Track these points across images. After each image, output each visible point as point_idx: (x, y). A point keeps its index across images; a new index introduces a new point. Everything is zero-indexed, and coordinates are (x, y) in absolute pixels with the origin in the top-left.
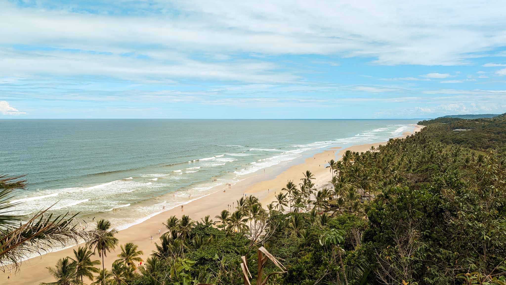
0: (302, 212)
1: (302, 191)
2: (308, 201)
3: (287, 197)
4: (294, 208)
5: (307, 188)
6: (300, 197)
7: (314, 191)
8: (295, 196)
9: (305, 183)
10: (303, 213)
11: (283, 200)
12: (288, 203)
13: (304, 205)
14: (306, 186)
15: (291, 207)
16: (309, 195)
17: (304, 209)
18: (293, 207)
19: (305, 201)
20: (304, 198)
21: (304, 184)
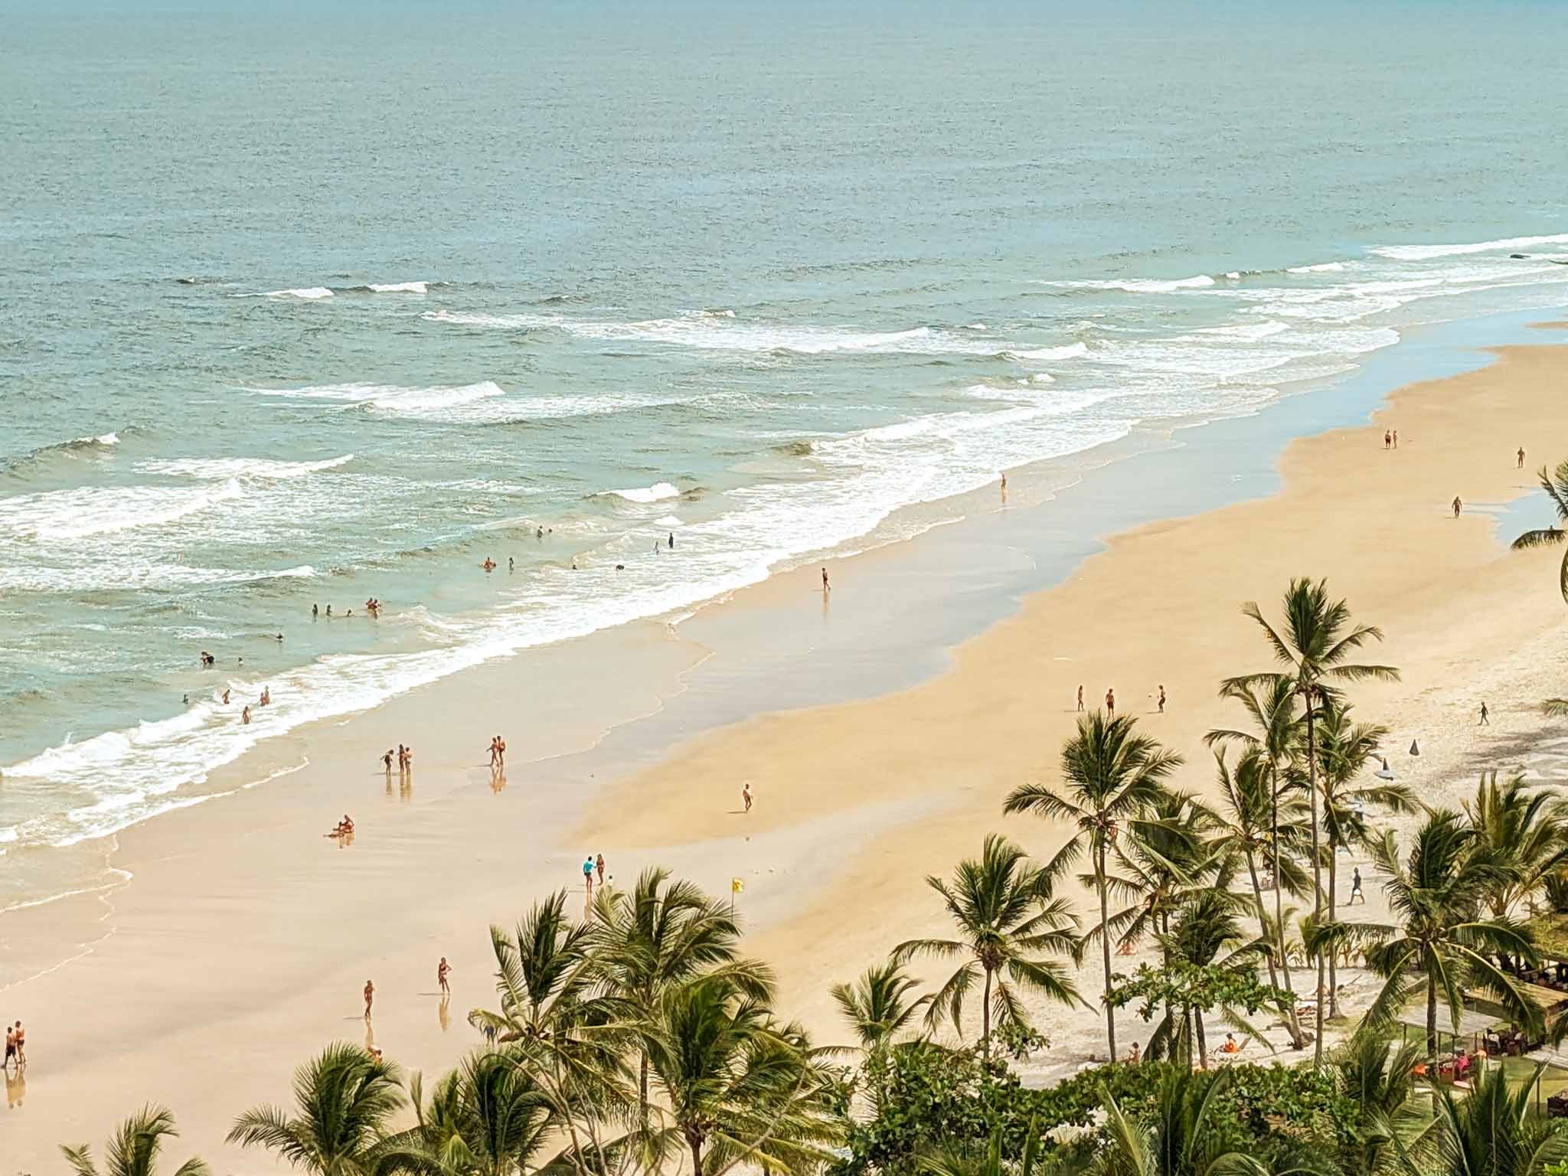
0: (1238, 1060)
1: (1245, 815)
2: (1307, 932)
3: (1067, 887)
4: (1147, 1014)
5: (1295, 779)
6: (1222, 883)
7: (1377, 818)
8: (1166, 874)
9: (1279, 732)
10: (1250, 1073)
11: (1025, 928)
12: (1077, 955)
13: (1265, 981)
14: (1284, 763)
15: (1114, 1000)
16: (1323, 860)
17: (1260, 1020)
18: (1139, 1002)
19: (1280, 927)
20: (1269, 899)
21: (1262, 736)
